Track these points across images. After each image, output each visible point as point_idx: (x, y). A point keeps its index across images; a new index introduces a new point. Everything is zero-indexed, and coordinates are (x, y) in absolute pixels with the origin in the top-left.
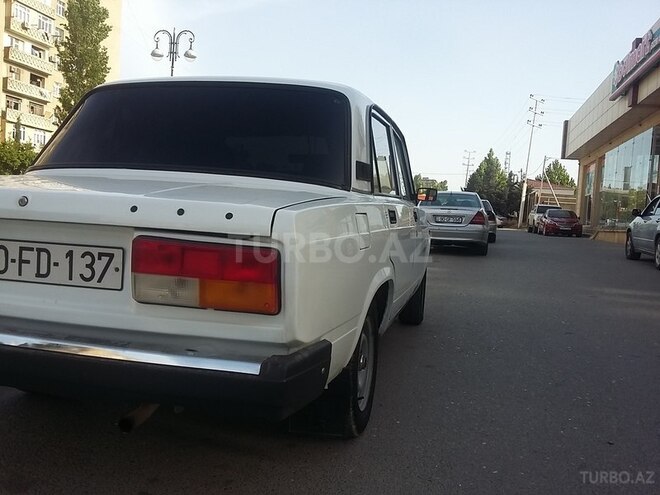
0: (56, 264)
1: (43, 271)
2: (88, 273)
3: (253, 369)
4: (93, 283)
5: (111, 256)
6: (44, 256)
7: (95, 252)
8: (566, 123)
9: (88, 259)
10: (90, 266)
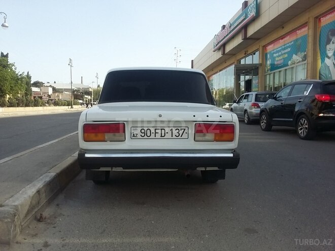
0: (167, 133)
1: (163, 135)
2: (178, 135)
3: (231, 155)
4: (180, 137)
5: (185, 129)
6: (163, 131)
7: (180, 128)
8: (192, 61)
9: (177, 131)
10: (178, 133)
